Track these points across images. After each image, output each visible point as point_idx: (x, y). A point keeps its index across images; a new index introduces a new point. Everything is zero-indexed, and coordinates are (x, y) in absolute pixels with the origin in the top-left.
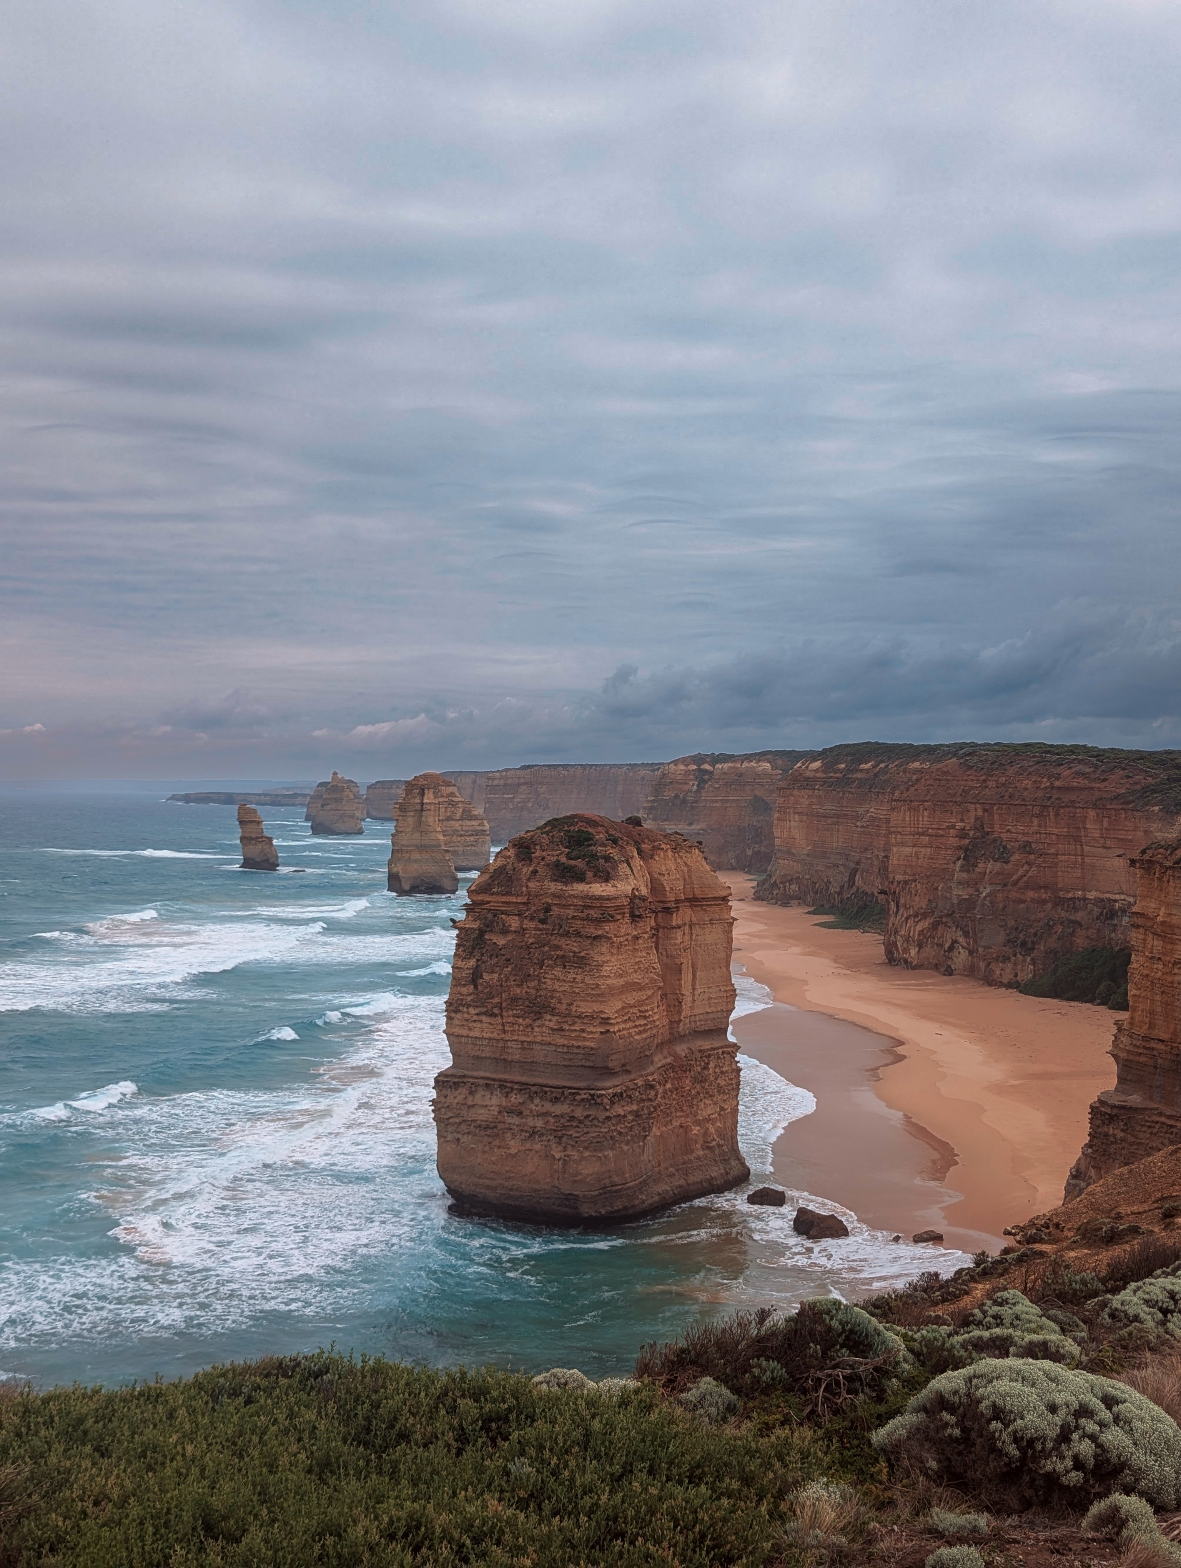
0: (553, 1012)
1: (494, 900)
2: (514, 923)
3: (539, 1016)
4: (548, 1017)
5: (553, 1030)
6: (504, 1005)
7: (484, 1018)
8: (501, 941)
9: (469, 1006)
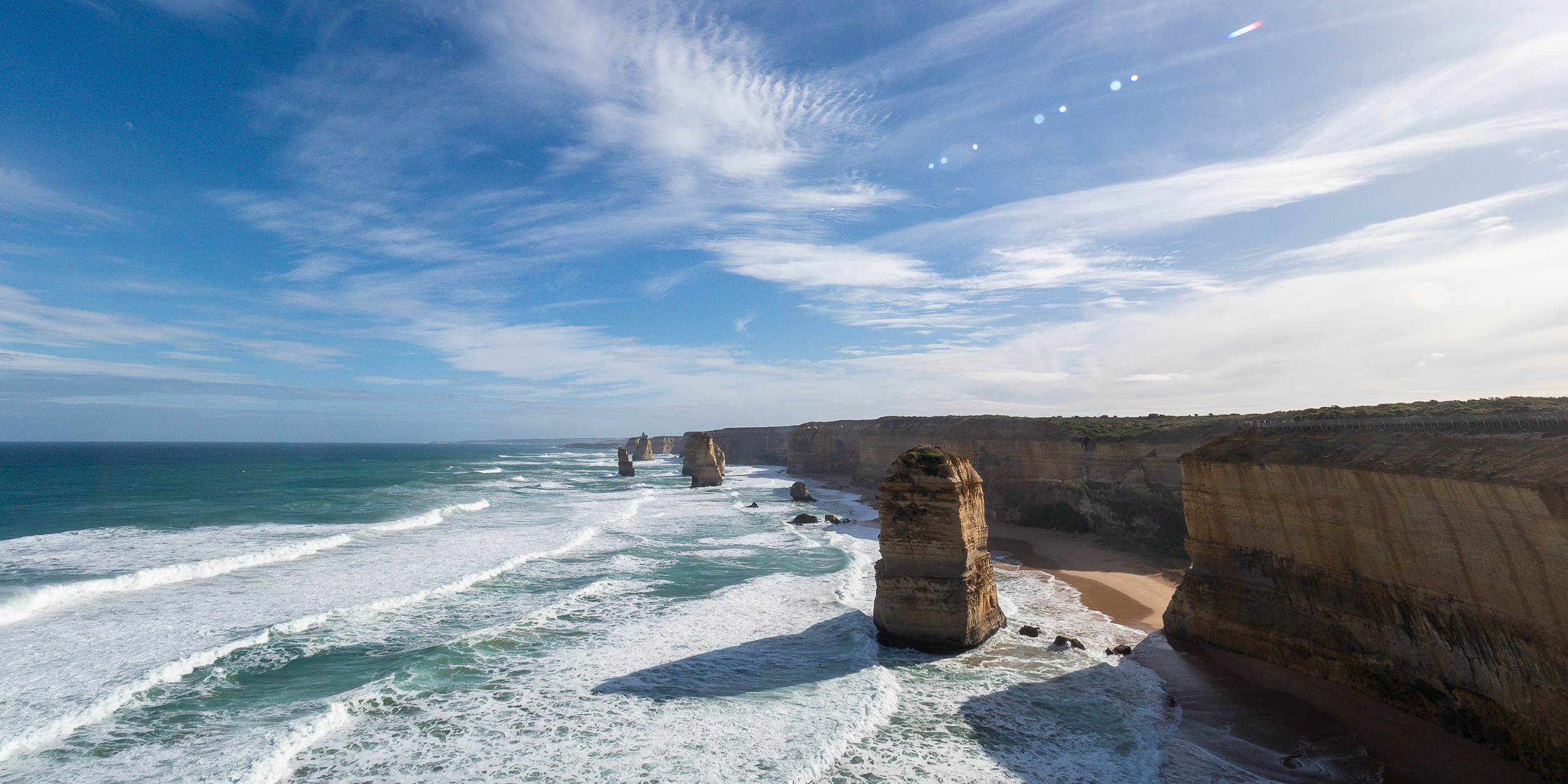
0: (937, 540)
1: (897, 485)
2: (908, 495)
3: (929, 540)
4: (935, 542)
5: (938, 548)
6: (911, 537)
7: (901, 543)
8: (903, 504)
9: (892, 538)
